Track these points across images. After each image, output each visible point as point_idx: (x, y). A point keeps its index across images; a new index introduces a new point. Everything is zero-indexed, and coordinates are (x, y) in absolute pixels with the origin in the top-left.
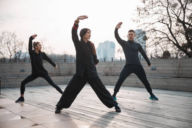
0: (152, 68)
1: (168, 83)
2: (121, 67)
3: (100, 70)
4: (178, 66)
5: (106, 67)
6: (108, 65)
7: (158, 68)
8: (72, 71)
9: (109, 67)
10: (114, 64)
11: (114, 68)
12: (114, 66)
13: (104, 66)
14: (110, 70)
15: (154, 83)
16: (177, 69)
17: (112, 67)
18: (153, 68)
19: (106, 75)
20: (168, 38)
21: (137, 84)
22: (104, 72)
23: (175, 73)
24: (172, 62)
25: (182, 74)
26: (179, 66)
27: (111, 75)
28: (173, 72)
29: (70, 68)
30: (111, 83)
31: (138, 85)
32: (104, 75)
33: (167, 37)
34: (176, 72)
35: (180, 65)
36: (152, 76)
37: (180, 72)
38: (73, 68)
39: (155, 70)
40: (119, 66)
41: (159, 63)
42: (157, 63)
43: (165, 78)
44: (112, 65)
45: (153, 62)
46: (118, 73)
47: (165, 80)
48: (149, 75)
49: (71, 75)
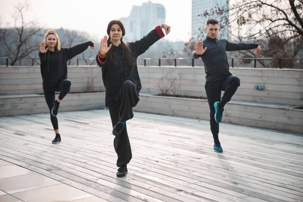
0: (258, 86)
1: (289, 118)
2: (194, 80)
3: (149, 83)
5: (163, 79)
6: (168, 73)
7: (268, 87)
8: (93, 82)
9: (169, 78)
10: (179, 74)
11: (178, 81)
12: (179, 78)
13: (159, 76)
14: (171, 85)
15: (260, 118)
17: (176, 79)
18: (260, 86)
19: (163, 95)
20: (287, 19)
22: (158, 88)
27: (173, 94)
29: (88, 78)
30: (173, 111)
31: (228, 118)
32: (159, 93)
33: (285, 18)
36: (255, 102)
38: (94, 76)
39: (262, 89)
40: (191, 77)
41: (271, 77)
42: (268, 77)
43: (284, 109)
44: (176, 75)
45: (260, 74)
46: (188, 91)
47: (283, 113)
48: (250, 98)
49: (92, 92)
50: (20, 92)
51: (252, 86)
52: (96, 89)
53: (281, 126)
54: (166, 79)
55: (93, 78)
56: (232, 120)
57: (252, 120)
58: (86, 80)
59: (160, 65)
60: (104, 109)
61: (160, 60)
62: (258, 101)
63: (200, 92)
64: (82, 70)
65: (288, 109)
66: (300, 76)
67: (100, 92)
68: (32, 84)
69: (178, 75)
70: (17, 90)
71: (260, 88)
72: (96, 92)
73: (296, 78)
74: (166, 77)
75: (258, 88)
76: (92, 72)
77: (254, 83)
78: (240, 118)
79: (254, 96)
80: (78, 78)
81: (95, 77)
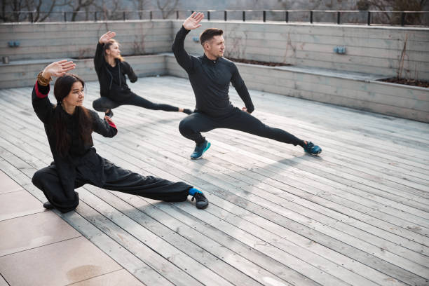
1: (369, 93)
2: (262, 40)
4: (402, 48)
5: (226, 38)
6: (232, 31)
7: (351, 51)
8: (142, 42)
9: (233, 36)
10: (245, 32)
12: (244, 37)
14: (235, 46)
15: (336, 92)
16: (399, 56)
17: (240, 39)
18: (340, 48)
21: (295, 91)
23: (391, 67)
24: (388, 37)
25: (408, 71)
26: (404, 50)
28: (387, 64)
29: (136, 36)
31: (298, 91)
34: (395, 64)
35: (405, 47)
36: (335, 70)
37: (405, 65)
38: (144, 34)
39: (343, 54)
40: (258, 36)
41: (355, 37)
42: (351, 37)
43: (364, 81)
44: (240, 34)
45: (341, 33)
46: (255, 54)
47: (363, 87)
48: (328, 65)
49: (142, 55)
50: (49, 56)
51: (331, 49)
52: (147, 51)
53: (359, 104)
54: (230, 38)
55: (143, 37)
56: (303, 94)
57: (326, 94)
58: (133, 39)
59: (226, 19)
60: (155, 76)
61: (226, 12)
62: (339, 68)
63: (270, 56)
64: (129, 27)
65: (369, 82)
66: (390, 36)
67: (152, 54)
68: (64, 45)
69: (243, 33)
70: (44, 53)
71: (340, 52)
72: (148, 54)
73: (385, 39)
74: (229, 35)
75: (338, 52)
76: (142, 29)
77: (333, 45)
78: (312, 92)
79: (333, 62)
80: (123, 36)
81: (146, 35)
